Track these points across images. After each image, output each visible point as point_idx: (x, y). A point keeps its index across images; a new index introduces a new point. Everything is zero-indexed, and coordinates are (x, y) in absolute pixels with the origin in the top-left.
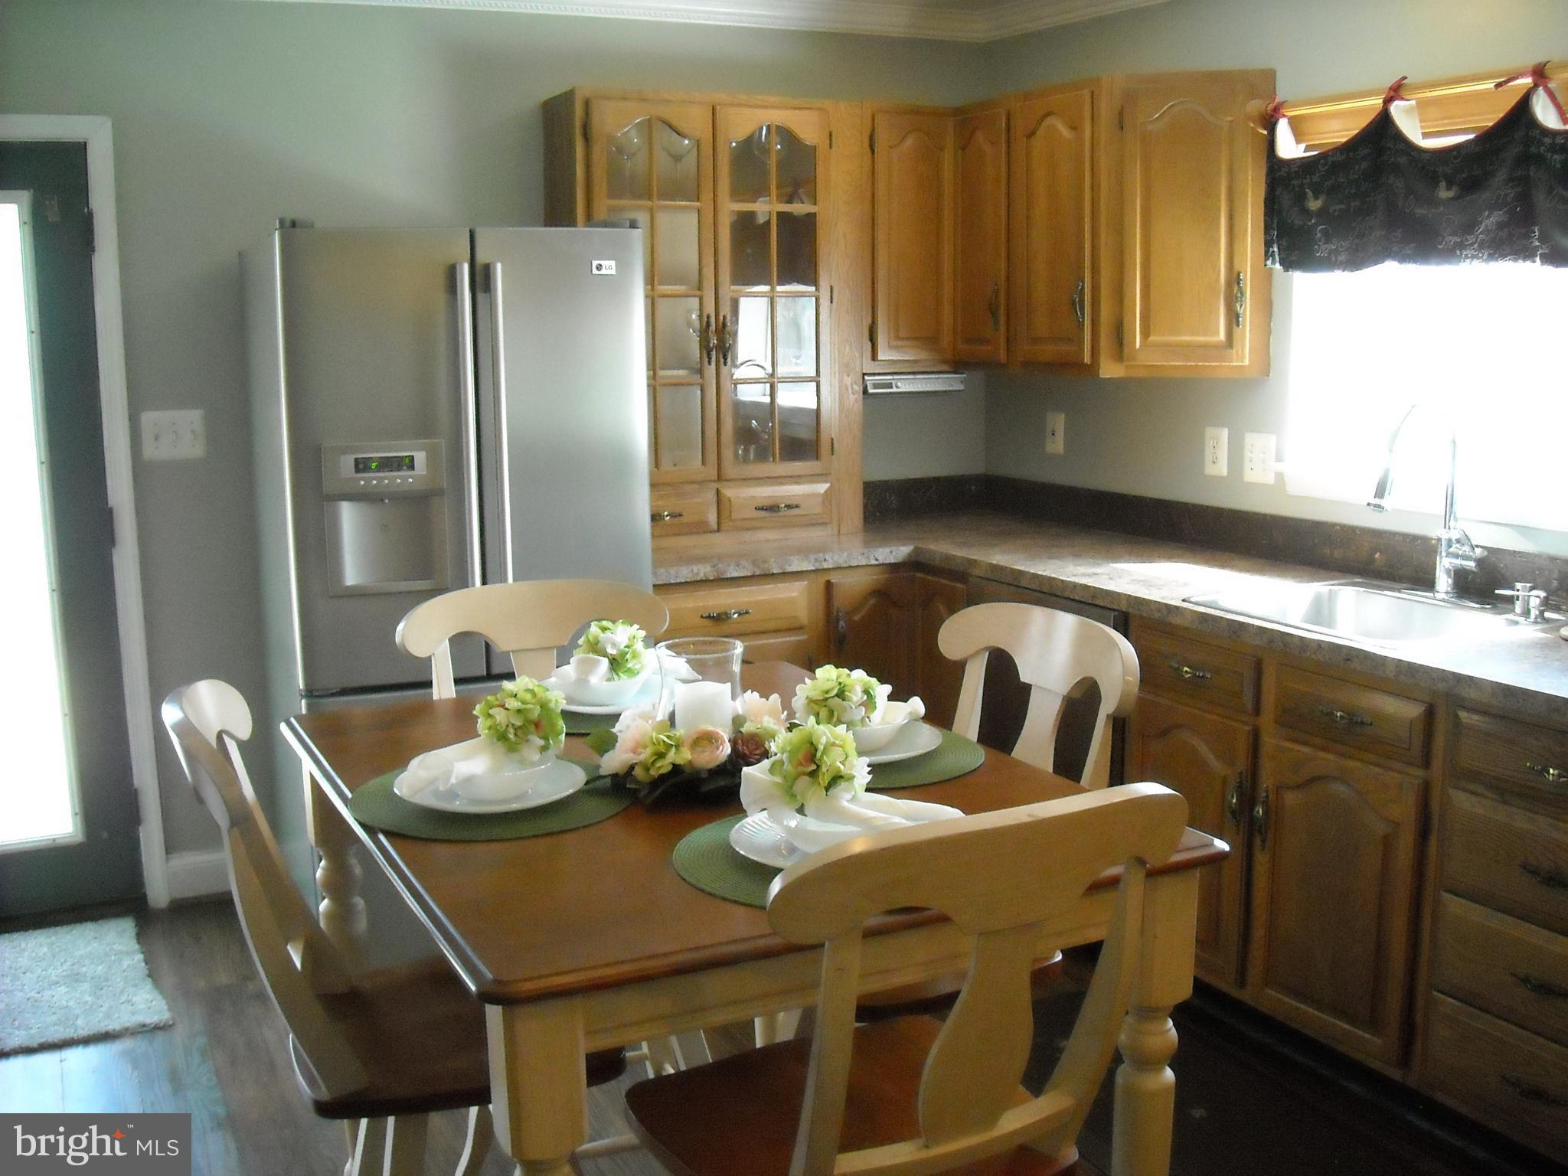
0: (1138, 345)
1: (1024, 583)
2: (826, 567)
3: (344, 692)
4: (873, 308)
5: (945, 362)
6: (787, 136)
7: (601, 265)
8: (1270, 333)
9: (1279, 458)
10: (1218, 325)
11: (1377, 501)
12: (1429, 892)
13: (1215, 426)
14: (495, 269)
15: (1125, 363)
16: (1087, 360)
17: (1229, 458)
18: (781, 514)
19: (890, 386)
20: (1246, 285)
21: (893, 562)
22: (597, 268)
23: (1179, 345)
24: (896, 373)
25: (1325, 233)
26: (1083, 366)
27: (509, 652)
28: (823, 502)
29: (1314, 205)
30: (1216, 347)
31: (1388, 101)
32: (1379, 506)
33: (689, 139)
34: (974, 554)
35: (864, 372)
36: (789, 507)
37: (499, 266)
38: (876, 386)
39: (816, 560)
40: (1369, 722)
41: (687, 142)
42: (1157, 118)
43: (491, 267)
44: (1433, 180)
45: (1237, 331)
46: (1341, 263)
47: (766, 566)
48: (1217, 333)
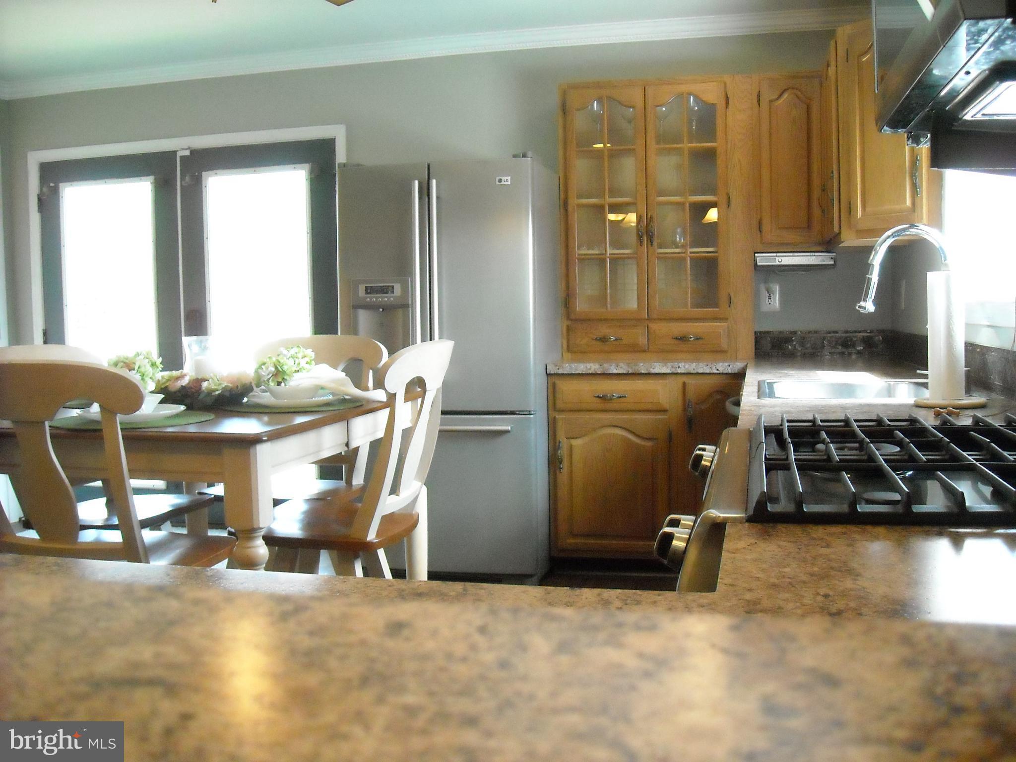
0: (859, 215)
4: (760, 208)
7: (501, 179)
8: (941, 199)
10: (906, 195)
14: (432, 183)
15: (853, 229)
18: (690, 342)
19: (774, 261)
20: (922, 164)
22: (499, 181)
23: (883, 213)
24: (779, 252)
28: (721, 336)
30: (905, 212)
35: (755, 251)
36: (696, 338)
37: (434, 181)
38: (763, 260)
41: (631, 110)
42: (866, 51)
45: (917, 200)
47: (637, 367)
48: (906, 202)
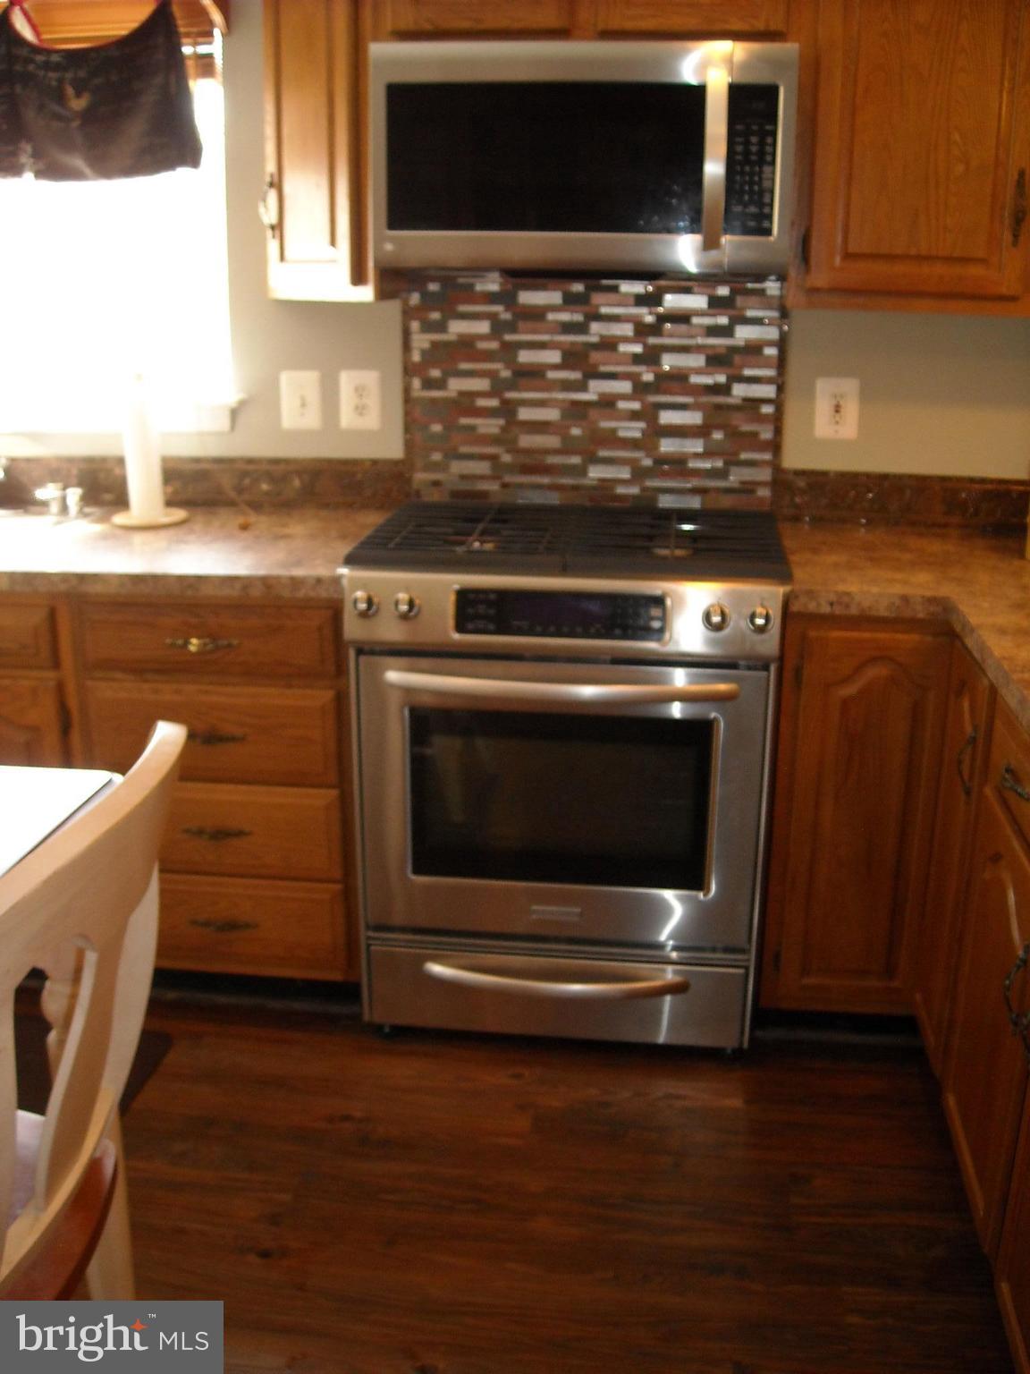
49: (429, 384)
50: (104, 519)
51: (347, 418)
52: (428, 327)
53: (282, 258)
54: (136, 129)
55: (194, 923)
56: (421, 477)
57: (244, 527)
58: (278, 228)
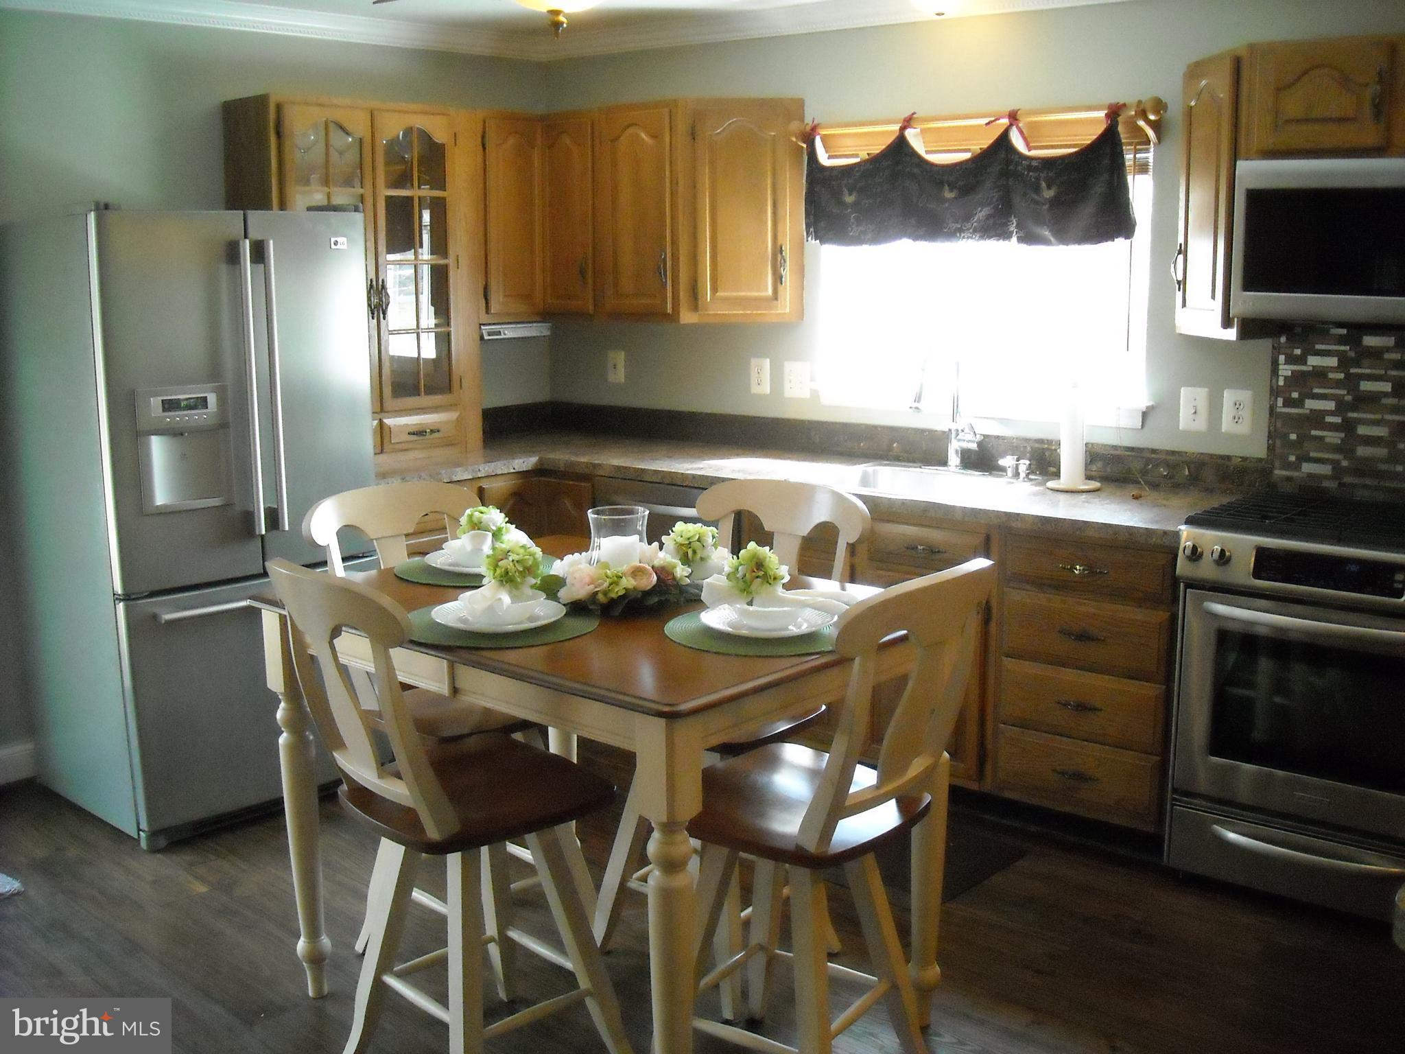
0: (709, 300)
1: (647, 478)
2: (480, 476)
3: (153, 594)
4: (486, 272)
5: (537, 314)
6: (425, 137)
7: (336, 241)
8: (803, 288)
9: (812, 380)
10: (767, 283)
11: (916, 405)
12: (992, 658)
13: (758, 357)
14: (268, 243)
15: (700, 312)
16: (669, 310)
17: (771, 380)
18: (427, 437)
19: (499, 333)
20: (786, 254)
21: (525, 470)
22: (335, 244)
23: (736, 298)
24: (503, 324)
25: (857, 219)
26: (665, 316)
27: (373, 539)
28: (456, 426)
29: (849, 199)
30: (766, 299)
31: (903, 129)
32: (917, 408)
33: (353, 137)
34: (596, 459)
35: (481, 323)
36: (432, 431)
37: (271, 242)
38: (489, 334)
39: (473, 470)
40: (944, 551)
41: (350, 139)
42: (718, 133)
43: (265, 243)
44: (940, 184)
45: (780, 288)
46: (868, 239)
48: (767, 290)
49: (1289, 403)
50: (1043, 484)
51: (1226, 424)
52: (1291, 360)
53: (1184, 305)
54: (1087, 211)
55: (1054, 771)
56: (1278, 472)
57: (1136, 498)
58: (1182, 284)
